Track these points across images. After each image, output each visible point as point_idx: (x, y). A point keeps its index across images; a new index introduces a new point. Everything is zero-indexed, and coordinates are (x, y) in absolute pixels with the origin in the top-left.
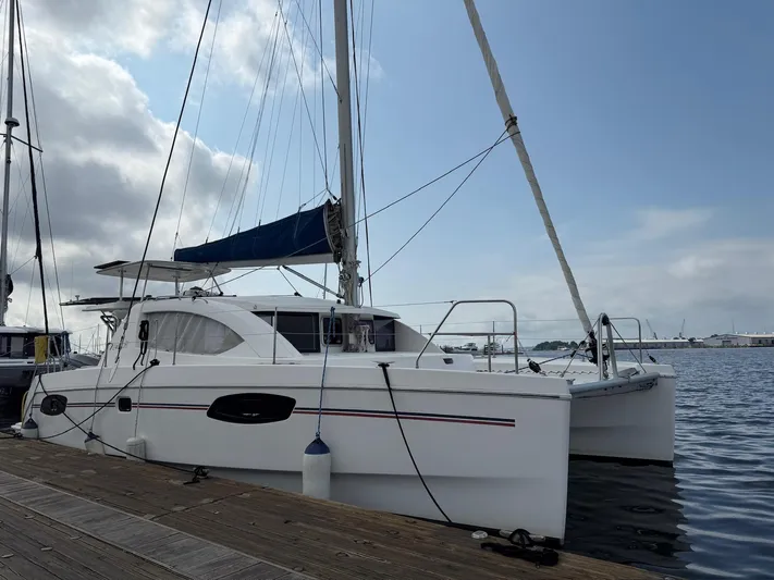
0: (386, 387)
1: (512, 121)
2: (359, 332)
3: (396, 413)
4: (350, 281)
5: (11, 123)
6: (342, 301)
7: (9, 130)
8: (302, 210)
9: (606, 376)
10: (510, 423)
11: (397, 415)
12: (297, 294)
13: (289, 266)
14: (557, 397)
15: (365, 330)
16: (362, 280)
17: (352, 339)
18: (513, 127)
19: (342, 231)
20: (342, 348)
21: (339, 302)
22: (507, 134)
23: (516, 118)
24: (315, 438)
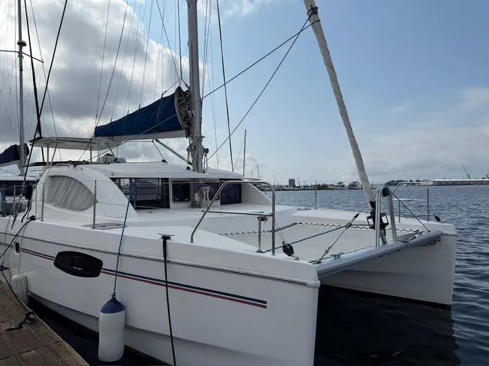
0: (163, 259)
1: (313, 11)
2: (201, 192)
3: (166, 282)
4: (197, 151)
5: (22, 44)
6: (191, 167)
7: (21, 48)
8: (164, 96)
9: (385, 242)
10: (261, 304)
11: (167, 284)
12: (164, 161)
13: (159, 140)
14: (304, 284)
15: (207, 190)
16: (207, 151)
17: (197, 197)
18: (313, 16)
19: (189, 112)
20: (190, 203)
21: (188, 168)
22: (309, 23)
23: (317, 8)
24: (111, 298)
